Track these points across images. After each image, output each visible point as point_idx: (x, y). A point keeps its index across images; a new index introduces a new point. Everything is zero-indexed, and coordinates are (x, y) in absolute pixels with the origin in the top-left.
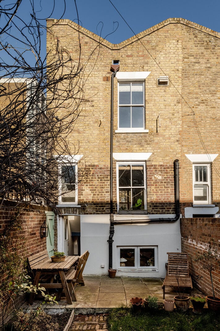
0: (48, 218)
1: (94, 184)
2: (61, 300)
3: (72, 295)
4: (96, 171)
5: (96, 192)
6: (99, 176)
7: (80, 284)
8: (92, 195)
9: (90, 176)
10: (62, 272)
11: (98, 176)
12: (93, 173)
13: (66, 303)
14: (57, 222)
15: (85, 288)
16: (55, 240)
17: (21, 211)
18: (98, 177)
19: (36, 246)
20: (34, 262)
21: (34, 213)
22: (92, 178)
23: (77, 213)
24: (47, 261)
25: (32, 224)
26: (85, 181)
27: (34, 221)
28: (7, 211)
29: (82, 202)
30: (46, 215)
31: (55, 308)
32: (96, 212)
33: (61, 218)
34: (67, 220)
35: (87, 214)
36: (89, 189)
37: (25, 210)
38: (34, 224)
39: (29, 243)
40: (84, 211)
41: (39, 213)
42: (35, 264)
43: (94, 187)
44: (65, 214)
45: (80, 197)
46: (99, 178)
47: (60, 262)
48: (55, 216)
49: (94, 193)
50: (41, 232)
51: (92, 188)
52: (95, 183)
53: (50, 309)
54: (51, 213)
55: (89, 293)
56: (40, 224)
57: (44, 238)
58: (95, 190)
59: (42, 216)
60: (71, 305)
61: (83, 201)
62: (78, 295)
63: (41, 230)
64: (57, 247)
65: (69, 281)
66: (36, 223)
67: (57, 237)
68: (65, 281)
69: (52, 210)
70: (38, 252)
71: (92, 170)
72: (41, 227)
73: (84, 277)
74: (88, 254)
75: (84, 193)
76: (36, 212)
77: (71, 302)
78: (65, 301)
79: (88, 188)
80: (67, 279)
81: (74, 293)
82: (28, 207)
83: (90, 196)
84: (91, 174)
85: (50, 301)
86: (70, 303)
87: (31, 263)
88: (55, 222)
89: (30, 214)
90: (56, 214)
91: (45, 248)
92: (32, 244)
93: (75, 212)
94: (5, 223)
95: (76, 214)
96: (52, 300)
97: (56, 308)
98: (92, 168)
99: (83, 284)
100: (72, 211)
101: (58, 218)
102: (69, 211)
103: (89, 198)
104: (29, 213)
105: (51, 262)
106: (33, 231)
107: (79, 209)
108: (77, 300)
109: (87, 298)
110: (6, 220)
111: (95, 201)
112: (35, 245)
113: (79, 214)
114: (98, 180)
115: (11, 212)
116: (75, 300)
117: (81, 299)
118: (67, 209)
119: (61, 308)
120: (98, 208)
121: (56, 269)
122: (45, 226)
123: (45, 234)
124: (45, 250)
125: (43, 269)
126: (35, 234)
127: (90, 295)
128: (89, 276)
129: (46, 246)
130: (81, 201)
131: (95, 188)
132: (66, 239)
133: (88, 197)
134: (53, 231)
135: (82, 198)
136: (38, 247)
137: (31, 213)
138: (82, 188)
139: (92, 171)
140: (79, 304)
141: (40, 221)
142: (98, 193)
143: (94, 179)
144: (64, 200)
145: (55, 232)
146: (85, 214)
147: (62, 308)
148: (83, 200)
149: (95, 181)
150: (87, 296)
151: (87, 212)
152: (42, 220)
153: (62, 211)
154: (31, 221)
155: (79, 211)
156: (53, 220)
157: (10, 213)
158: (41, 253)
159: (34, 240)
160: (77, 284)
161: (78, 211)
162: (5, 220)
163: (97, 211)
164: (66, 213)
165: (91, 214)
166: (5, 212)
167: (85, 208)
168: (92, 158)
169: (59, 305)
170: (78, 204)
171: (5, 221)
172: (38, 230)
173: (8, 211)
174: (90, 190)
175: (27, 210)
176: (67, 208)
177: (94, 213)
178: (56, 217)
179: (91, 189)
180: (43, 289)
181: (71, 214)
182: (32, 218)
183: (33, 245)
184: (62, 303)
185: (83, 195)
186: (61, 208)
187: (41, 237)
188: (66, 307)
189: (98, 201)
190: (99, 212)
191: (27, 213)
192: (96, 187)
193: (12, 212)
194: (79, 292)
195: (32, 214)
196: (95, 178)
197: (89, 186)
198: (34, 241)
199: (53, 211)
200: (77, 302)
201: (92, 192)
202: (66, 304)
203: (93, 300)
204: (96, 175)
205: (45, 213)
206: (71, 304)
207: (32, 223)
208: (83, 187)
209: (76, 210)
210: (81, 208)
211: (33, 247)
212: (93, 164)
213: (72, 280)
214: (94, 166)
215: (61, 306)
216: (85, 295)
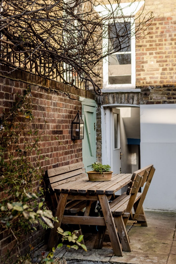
0: (85, 109)
1: (163, 51)
2: (103, 248)
3: (123, 241)
4: (167, 28)
5: (167, 65)
6: (173, 36)
7: (139, 222)
8: (160, 71)
9: (157, 37)
10: (104, 197)
11: (170, 36)
12: (162, 32)
13: (111, 253)
14: (100, 118)
15: (149, 230)
16: (97, 148)
17: (36, 90)
18: (170, 38)
19: (63, 152)
20: (58, 179)
21: (59, 96)
22: (160, 40)
23: (135, 102)
24: (81, 180)
25: (56, 116)
26: (148, 47)
27: (59, 110)
28: (9, 86)
29: (143, 83)
30: (80, 104)
31: (91, 261)
32: (168, 100)
33: (108, 112)
34: (118, 115)
35: (152, 103)
36: (155, 60)
37: (42, 88)
38: (58, 115)
39: (50, 147)
40: (147, 99)
41: (68, 99)
42: (60, 183)
43: (164, 55)
44: (114, 105)
45: (139, 75)
46: (172, 40)
47: (104, 181)
48: (98, 107)
49: (165, 67)
50: (72, 131)
51: (160, 57)
52: (166, 49)
53: (83, 260)
54: (91, 102)
55: (154, 240)
56: (71, 118)
57: (78, 142)
58: (166, 61)
59: (75, 104)
60: (120, 258)
61: (144, 81)
62: (134, 242)
63: (72, 128)
64: (101, 160)
65: (116, 215)
66: (63, 115)
67: (101, 142)
68: (108, 214)
69: (93, 97)
70: (67, 163)
71: (160, 26)
72: (73, 123)
73: (146, 212)
74: (152, 169)
75: (146, 66)
76: (63, 96)
77: (121, 253)
78: (110, 249)
79: (152, 59)
80: (113, 211)
81: (126, 236)
82: (49, 85)
83: (157, 72)
84: (159, 34)
85: (72, 244)
86: (119, 254)
87: (52, 180)
88: (98, 118)
89: (51, 97)
90: (99, 105)
91: (79, 158)
92: (56, 149)
93: (131, 101)
94: (4, 106)
95: (133, 104)
96: (74, 241)
97: (93, 260)
98: (160, 24)
99: (143, 224)
100: (126, 98)
101: (102, 110)
102: (121, 99)
103: (156, 76)
104: (50, 95)
105: (88, 181)
106: (57, 127)
107: (138, 96)
108: (131, 250)
109: (150, 248)
110: (7, 100)
111: (165, 80)
112: (61, 152)
113: (139, 103)
114: (171, 44)
115: (16, 88)
116: (129, 250)
117: (140, 249)
118: (117, 95)
119: (102, 262)
120: (171, 92)
121: (94, 191)
122: (78, 122)
123: (78, 133)
124: (80, 163)
125: (70, 190)
126: (61, 132)
127: (155, 243)
128: (156, 211)
129: (82, 155)
130: (141, 82)
131: (166, 57)
132: (116, 146)
133: (153, 74)
134: (95, 133)
135: (142, 76)
136: (67, 156)
137: (54, 96)
138: (143, 58)
139: (160, 28)
140: (134, 257)
141: (71, 112)
142: (171, 67)
143: (164, 42)
144: (113, 80)
145: (98, 135)
146: (148, 103)
147: (104, 260)
148: (145, 79)
149: (165, 45)
150: (151, 244)
151: (151, 99)
152: (74, 110)
153: (109, 99)
154: (54, 110)
155: (138, 98)
156: (95, 114)
157: (14, 89)
158: (71, 165)
159: (59, 142)
160: (134, 223)
161: (136, 98)
162: (5, 100)
163: (169, 98)
164: (116, 102)
165: (159, 103)
166: (5, 87)
167: (148, 92)
168: (160, 6)
169: (99, 256)
170: (137, 87)
171: (6, 102)
172: (66, 127)
173: (11, 85)
174: (157, 62)
175: (46, 90)
176: (117, 93)
177: (164, 102)
178: (99, 110)
179: (159, 59)
180: (48, 214)
181: (124, 103)
182: (55, 105)
183: (58, 150)
184: (105, 253)
185: (143, 70)
186: (107, 94)
187: (72, 139)
188: (111, 261)
189: (171, 80)
190: (172, 100)
191: (46, 94)
192: (168, 56)
193: (19, 88)
194: (137, 236)
195: (56, 98)
196: (166, 40)
197: (154, 55)
198: (59, 145)
199: (94, 99)
200: (132, 254)
201: (160, 65)
202: (111, 255)
203: (161, 253)
204: (168, 35)
205: (80, 100)
206: (121, 256)
207: (56, 114)
208: (144, 56)
209: (133, 97)
210: (141, 94)
211: (57, 154)
212: (161, 16)
213: (122, 212)
214: (163, 19)
215: (102, 257)
216: (147, 242)
